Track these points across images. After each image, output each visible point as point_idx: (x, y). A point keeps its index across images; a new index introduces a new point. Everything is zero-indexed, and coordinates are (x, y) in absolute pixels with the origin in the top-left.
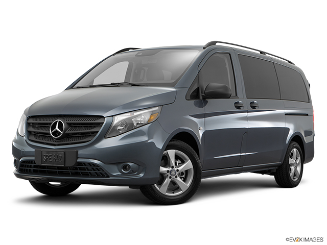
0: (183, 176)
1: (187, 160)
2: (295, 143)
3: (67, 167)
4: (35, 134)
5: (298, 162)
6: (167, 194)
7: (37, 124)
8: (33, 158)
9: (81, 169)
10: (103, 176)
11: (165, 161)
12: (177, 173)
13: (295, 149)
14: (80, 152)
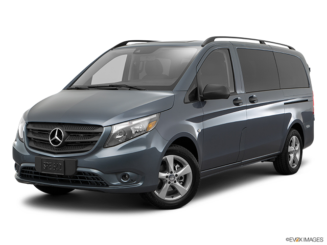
0: (182, 180)
1: (186, 165)
2: (294, 130)
3: (67, 176)
4: (35, 141)
5: (297, 149)
6: (166, 199)
7: (36, 130)
8: (33, 165)
9: (80, 178)
10: (103, 185)
11: (164, 167)
12: (176, 178)
13: (294, 137)
14: (80, 161)
